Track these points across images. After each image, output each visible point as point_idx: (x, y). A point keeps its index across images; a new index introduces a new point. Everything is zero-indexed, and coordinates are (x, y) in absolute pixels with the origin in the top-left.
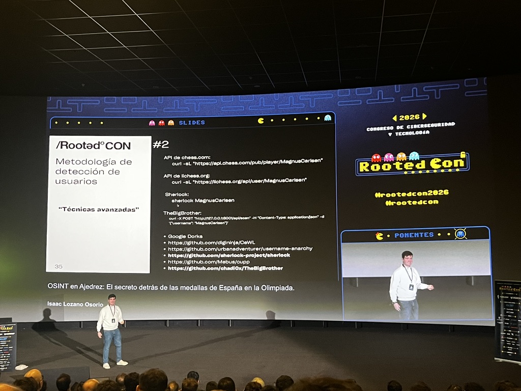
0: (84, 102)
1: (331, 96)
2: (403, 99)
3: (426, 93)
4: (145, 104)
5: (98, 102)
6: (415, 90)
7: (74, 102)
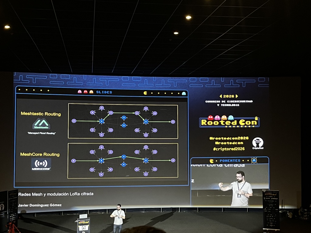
0: (37, 77)
1: (186, 81)
2: (225, 86)
3: (238, 83)
4: (75, 80)
5: (46, 77)
6: (232, 81)
7: (31, 77)
